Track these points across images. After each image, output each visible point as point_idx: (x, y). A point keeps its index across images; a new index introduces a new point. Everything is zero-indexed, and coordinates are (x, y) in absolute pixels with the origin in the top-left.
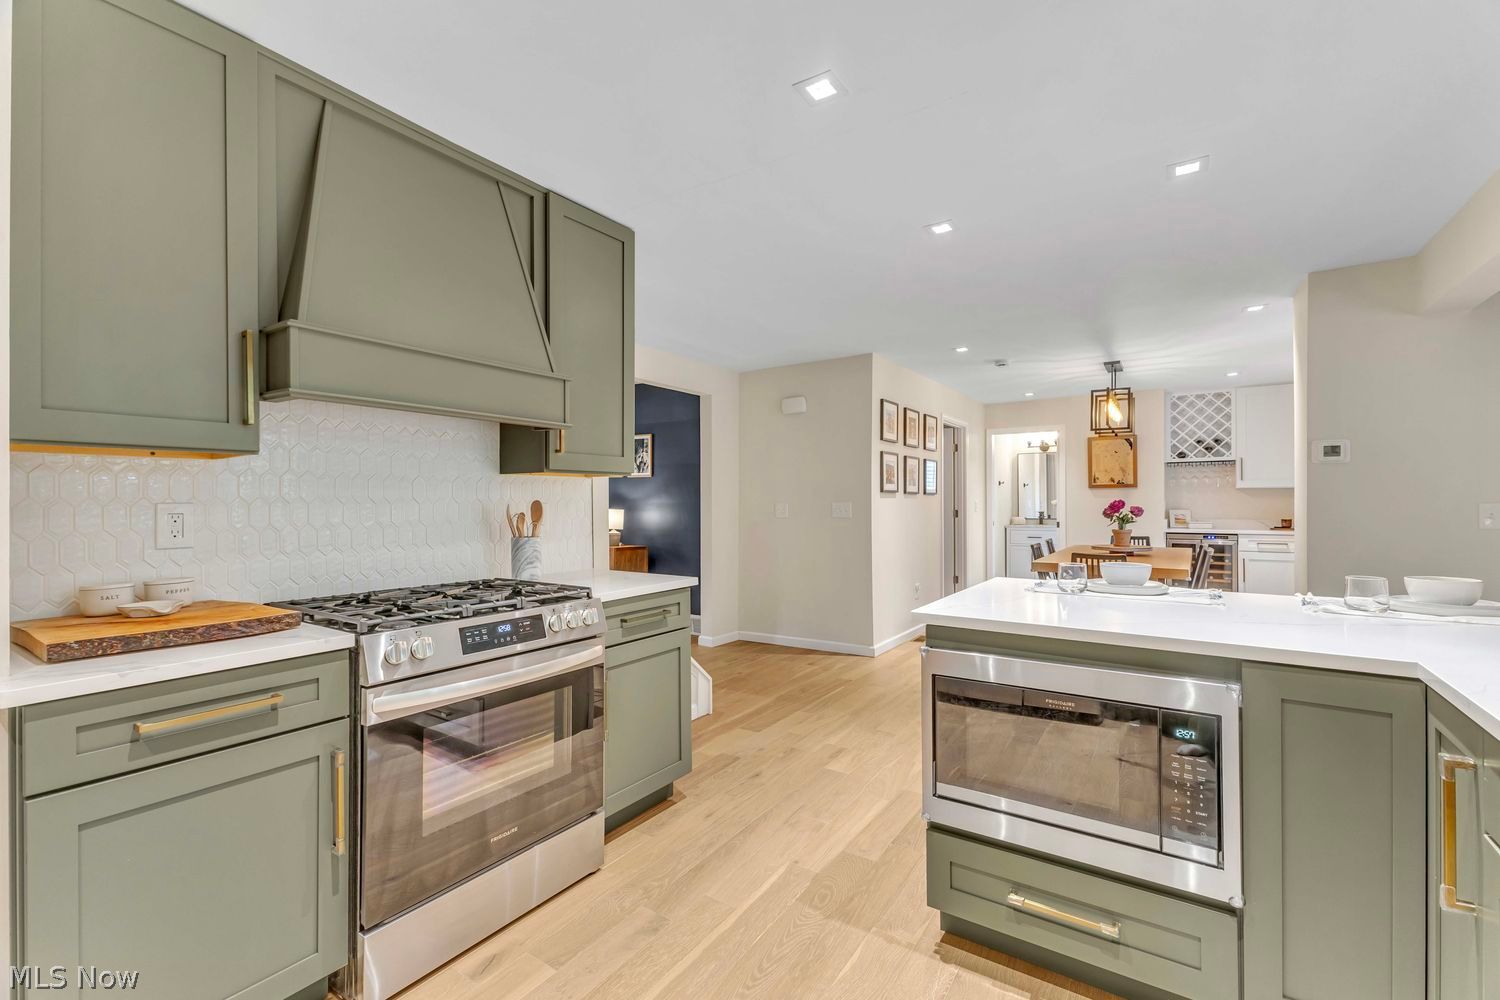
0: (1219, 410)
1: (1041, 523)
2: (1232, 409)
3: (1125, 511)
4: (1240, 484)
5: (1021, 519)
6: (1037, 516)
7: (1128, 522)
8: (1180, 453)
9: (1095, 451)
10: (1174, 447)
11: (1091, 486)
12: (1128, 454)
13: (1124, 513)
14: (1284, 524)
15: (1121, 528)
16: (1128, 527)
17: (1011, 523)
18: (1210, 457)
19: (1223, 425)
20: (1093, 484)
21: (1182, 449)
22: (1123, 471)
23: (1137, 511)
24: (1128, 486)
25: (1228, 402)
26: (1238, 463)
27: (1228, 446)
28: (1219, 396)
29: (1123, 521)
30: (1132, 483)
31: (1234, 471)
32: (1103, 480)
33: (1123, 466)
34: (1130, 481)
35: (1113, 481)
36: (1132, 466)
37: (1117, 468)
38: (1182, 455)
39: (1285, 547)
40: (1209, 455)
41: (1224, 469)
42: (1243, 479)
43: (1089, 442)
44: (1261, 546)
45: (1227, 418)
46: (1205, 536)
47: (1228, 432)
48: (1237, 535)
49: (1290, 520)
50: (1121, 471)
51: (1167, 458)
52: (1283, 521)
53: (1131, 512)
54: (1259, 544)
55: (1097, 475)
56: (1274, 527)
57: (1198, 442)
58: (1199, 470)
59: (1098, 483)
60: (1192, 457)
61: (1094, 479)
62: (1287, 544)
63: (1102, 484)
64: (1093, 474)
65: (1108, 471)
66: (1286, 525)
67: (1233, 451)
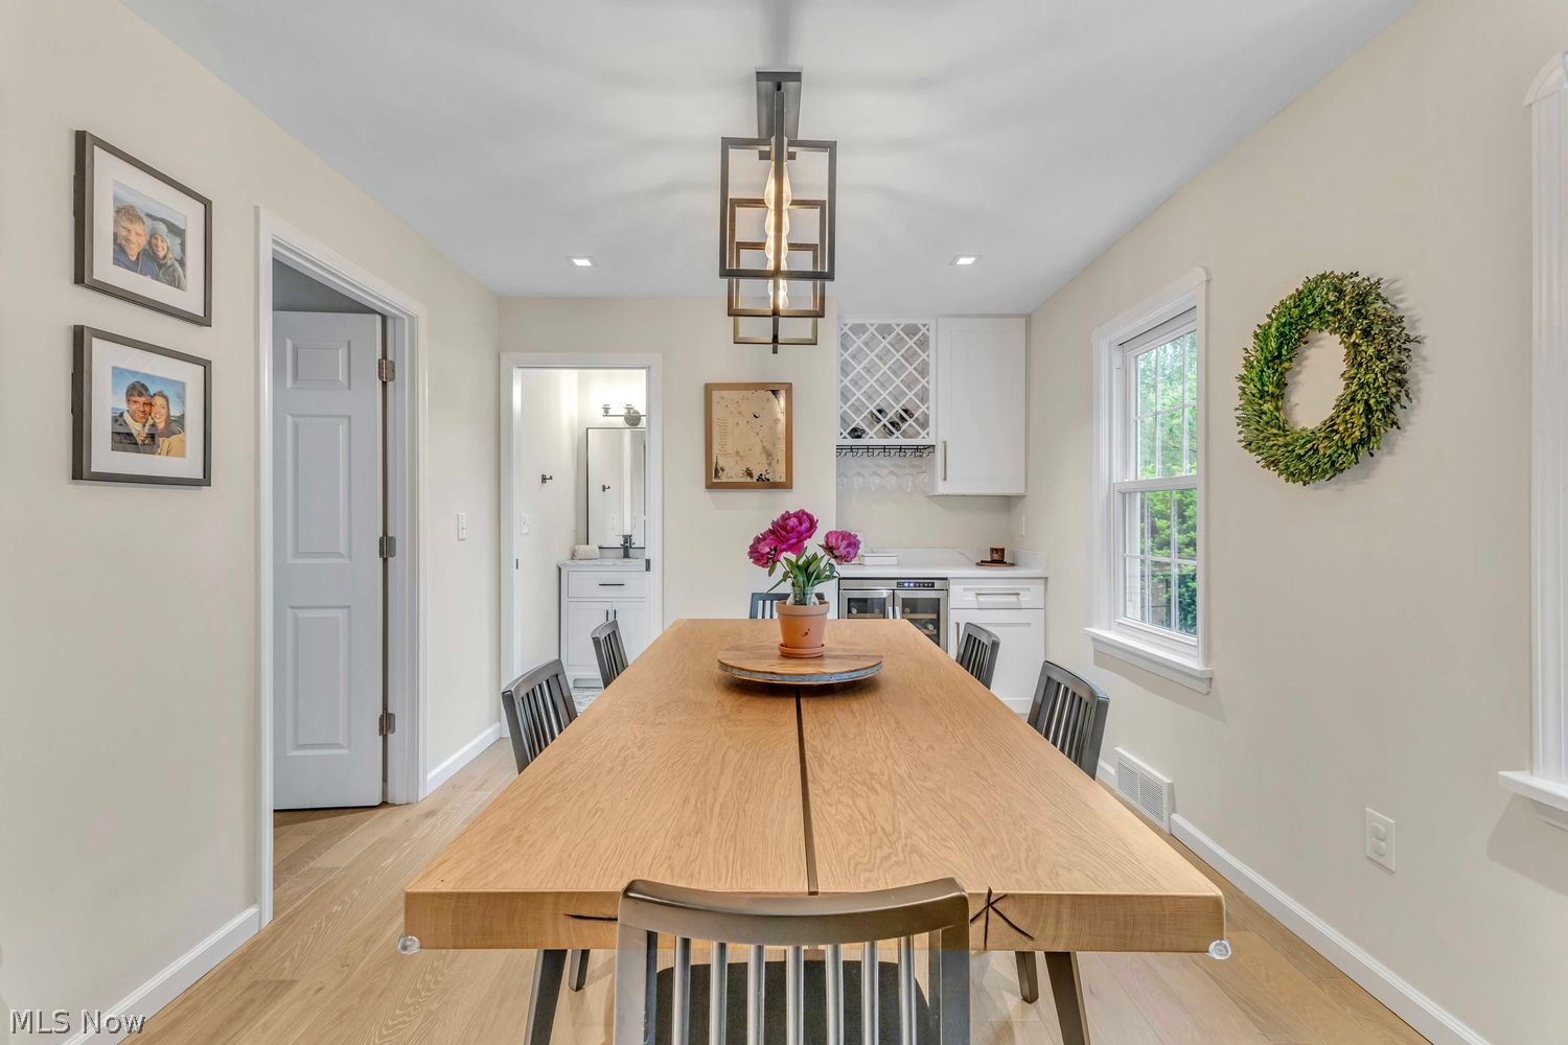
0: (910, 357)
1: (626, 556)
2: (931, 356)
3: (813, 545)
4: (942, 488)
5: (593, 547)
6: (619, 542)
8: (855, 430)
9: (718, 412)
10: (844, 420)
11: (711, 486)
12: (777, 421)
13: (809, 553)
14: (996, 557)
17: (573, 556)
18: (897, 440)
19: (916, 381)
20: (715, 480)
21: (858, 421)
22: (769, 455)
24: (776, 486)
25: (923, 343)
26: (939, 451)
27: (924, 424)
28: (911, 330)
30: (783, 479)
31: (933, 465)
32: (733, 472)
33: (769, 447)
34: (781, 477)
35: (750, 474)
36: (783, 447)
37: (758, 449)
38: (856, 433)
39: (1013, 599)
40: (897, 434)
41: (916, 461)
42: (945, 479)
43: (709, 389)
44: (981, 598)
45: (923, 370)
46: (901, 582)
47: (924, 398)
48: (946, 579)
49: (1003, 550)
50: (764, 456)
51: (836, 436)
52: (993, 550)
53: (829, 549)
54: (978, 594)
55: (721, 464)
56: (982, 562)
57: (880, 411)
58: (883, 461)
59: (724, 479)
60: (873, 438)
61: (716, 469)
62: (1018, 594)
63: (731, 480)
64: (714, 460)
65: (742, 454)
66: (998, 558)
67: (931, 429)
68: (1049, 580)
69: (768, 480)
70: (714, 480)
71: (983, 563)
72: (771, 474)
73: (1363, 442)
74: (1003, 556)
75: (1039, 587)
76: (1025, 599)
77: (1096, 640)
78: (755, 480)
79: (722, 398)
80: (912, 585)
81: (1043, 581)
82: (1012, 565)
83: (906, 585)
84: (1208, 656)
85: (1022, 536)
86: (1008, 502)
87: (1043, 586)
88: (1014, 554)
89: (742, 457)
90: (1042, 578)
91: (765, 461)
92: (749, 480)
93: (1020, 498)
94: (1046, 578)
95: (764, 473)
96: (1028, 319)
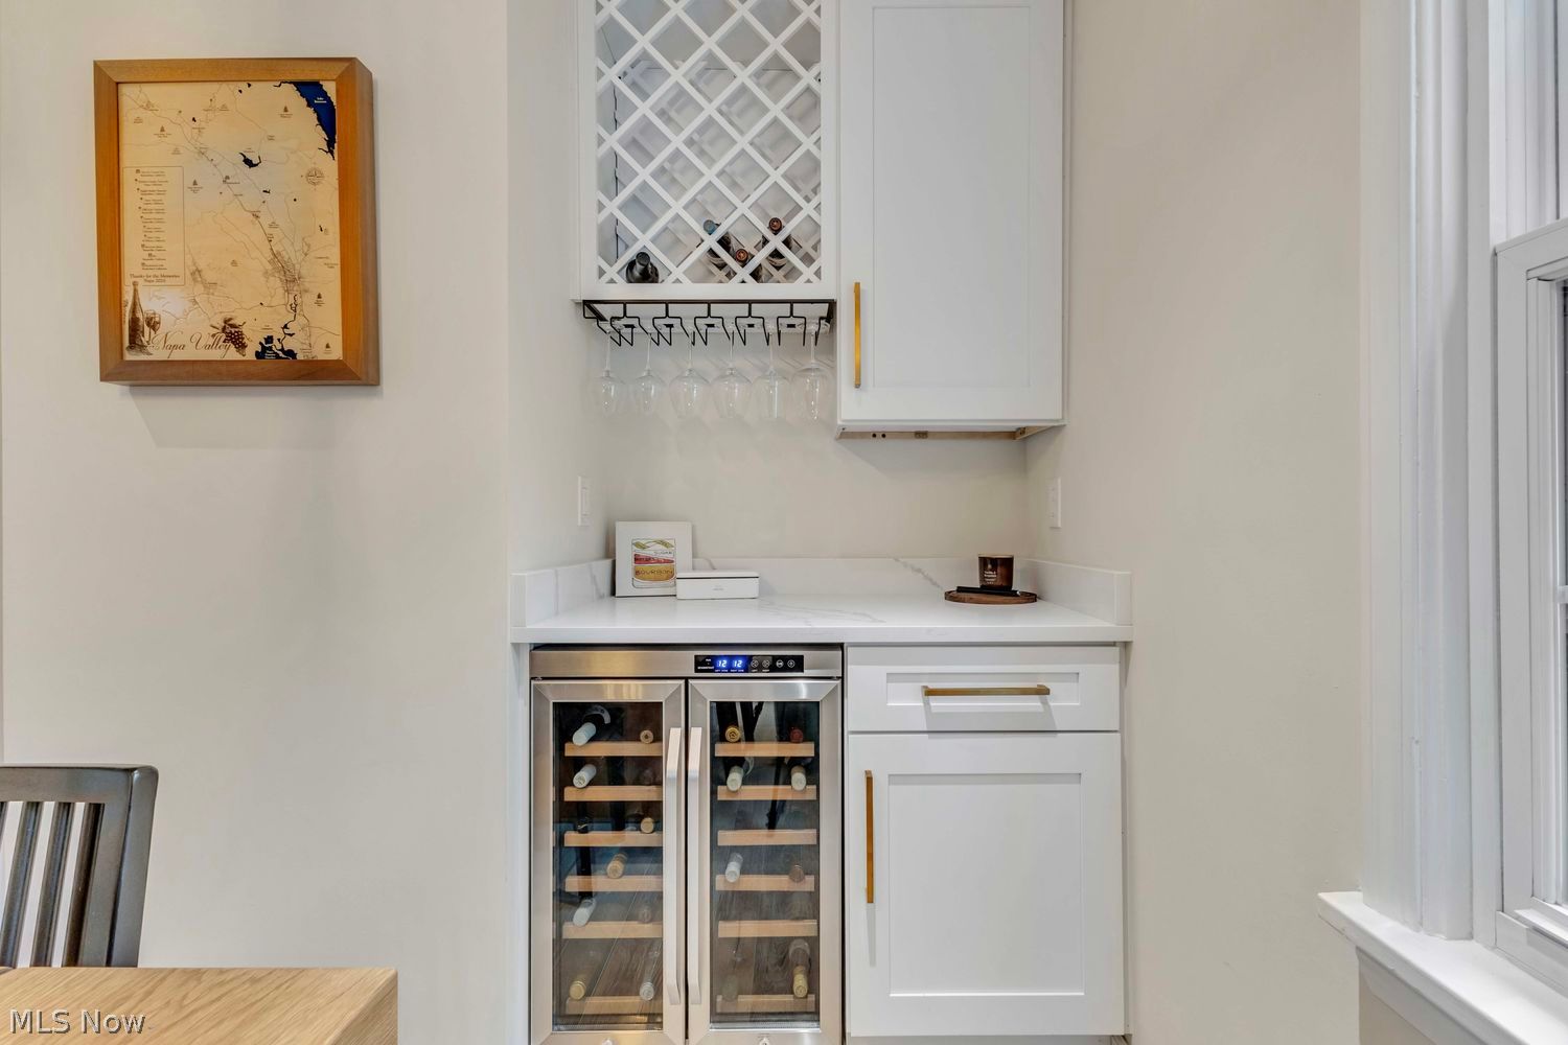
4: (855, 409)
9: (138, 148)
10: (614, 241)
11: (114, 369)
14: (993, 578)
20: (131, 357)
21: (651, 247)
22: (291, 279)
24: (318, 374)
26: (847, 313)
27: (809, 249)
30: (345, 354)
32: (183, 329)
33: (291, 253)
35: (234, 337)
37: (257, 261)
38: (640, 270)
39: (1033, 703)
40: (741, 271)
42: (858, 386)
43: (109, 81)
44: (938, 703)
45: (808, 108)
46: (708, 655)
47: (809, 183)
48: (841, 646)
49: (1008, 563)
50: (276, 283)
52: (985, 563)
54: (930, 692)
55: (148, 305)
56: (960, 589)
59: (157, 353)
60: (679, 282)
61: (134, 322)
62: (1042, 691)
63: (177, 356)
64: (128, 297)
65: (209, 276)
66: (997, 581)
67: (825, 259)
68: (1135, 650)
69: (291, 354)
70: (129, 356)
71: (959, 595)
72: (299, 336)
74: (1009, 577)
75: (1102, 671)
76: (1065, 703)
78: (250, 354)
79: (148, 106)
80: (739, 664)
81: (1116, 650)
82: (1031, 598)
83: (723, 664)
85: (1055, 528)
87: (1116, 668)
88: (1035, 573)
89: (210, 286)
90: (1114, 644)
91: (280, 299)
92: (232, 354)
94: (1126, 645)
95: (277, 334)
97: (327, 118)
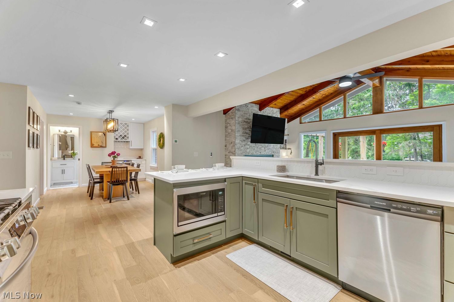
0: (126, 128)
1: (64, 159)
2: (129, 128)
3: (115, 155)
4: (131, 147)
7: (116, 157)
9: (93, 136)
10: (115, 137)
11: (92, 147)
12: (104, 138)
15: (114, 159)
16: (116, 159)
18: (123, 140)
21: (117, 137)
22: (102, 142)
23: (118, 155)
25: (128, 126)
26: (130, 142)
27: (128, 138)
28: (126, 124)
29: (115, 157)
31: (129, 144)
32: (96, 145)
33: (102, 141)
34: (104, 146)
35: (99, 145)
36: (105, 141)
37: (100, 142)
38: (117, 139)
41: (127, 143)
43: (91, 132)
45: (128, 130)
46: (124, 161)
47: (128, 134)
48: (131, 160)
51: (113, 140)
52: (139, 156)
53: (117, 155)
55: (94, 144)
56: (137, 158)
57: (121, 136)
58: (121, 143)
59: (94, 146)
60: (119, 140)
62: (142, 162)
64: (92, 143)
66: (140, 157)
67: (129, 139)
73: (163, 146)
77: (150, 166)
79: (94, 134)
80: (126, 161)
84: (157, 165)
85: (144, 155)
86: (142, 150)
87: (145, 161)
88: (142, 157)
89: (97, 143)
93: (143, 149)
94: (146, 159)
95: (101, 145)
96: (144, 124)
97: (105, 135)
